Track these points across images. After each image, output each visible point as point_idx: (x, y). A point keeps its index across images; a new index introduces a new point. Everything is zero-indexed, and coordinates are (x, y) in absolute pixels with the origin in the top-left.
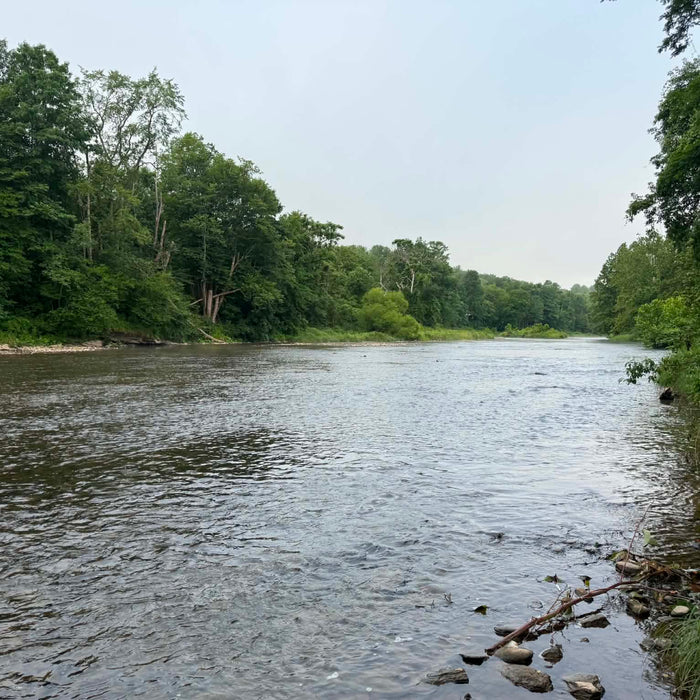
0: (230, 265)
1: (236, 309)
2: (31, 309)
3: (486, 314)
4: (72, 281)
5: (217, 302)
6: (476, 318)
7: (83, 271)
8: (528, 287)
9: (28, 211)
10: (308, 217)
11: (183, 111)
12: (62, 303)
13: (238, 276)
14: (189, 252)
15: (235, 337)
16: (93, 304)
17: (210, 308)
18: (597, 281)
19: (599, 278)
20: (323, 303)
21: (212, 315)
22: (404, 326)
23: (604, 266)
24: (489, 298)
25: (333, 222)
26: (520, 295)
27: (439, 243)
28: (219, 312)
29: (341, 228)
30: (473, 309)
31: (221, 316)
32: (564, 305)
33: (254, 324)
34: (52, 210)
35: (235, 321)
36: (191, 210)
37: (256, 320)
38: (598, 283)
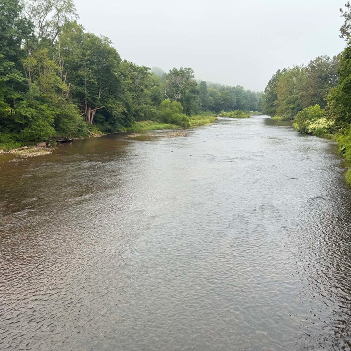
0: (98, 94)
1: (102, 117)
2: (9, 128)
3: (210, 104)
4: (32, 114)
5: (93, 114)
6: (205, 106)
7: (36, 108)
8: (229, 89)
9: (6, 78)
10: (133, 63)
11: (77, 15)
12: (26, 125)
13: (103, 100)
14: (80, 89)
15: (103, 131)
16: (43, 125)
17: (89, 117)
18: (266, 89)
19: (267, 87)
20: (142, 109)
21: (91, 120)
22: (183, 120)
23: (270, 81)
24: (211, 95)
25: (147, 67)
26: (226, 94)
27: (190, 69)
28: (94, 119)
29: (150, 69)
30: (203, 101)
31: (95, 121)
32: (245, 98)
33: (112, 124)
34: (18, 76)
35: (102, 123)
36: (78, 65)
37: (113, 122)
38: (266, 90)
